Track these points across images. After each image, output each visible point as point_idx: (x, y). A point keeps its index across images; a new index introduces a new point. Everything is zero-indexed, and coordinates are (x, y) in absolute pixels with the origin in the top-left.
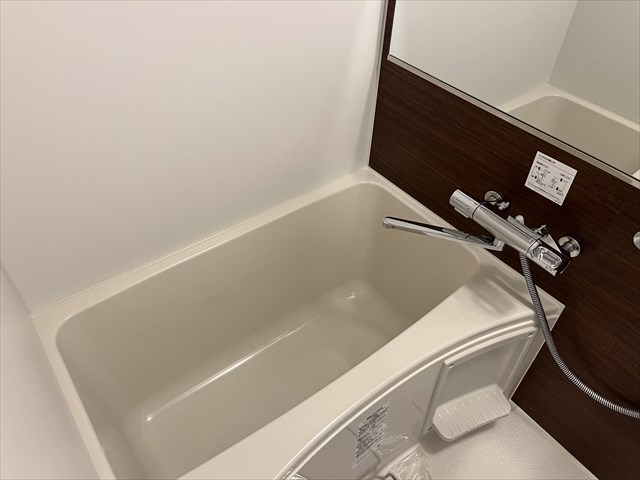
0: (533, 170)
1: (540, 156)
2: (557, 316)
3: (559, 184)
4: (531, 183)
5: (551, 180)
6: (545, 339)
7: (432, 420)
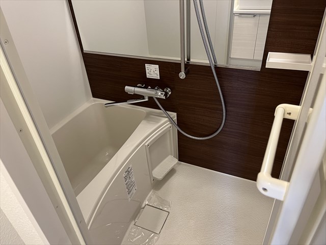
0: (147, 71)
1: (146, 65)
2: (176, 118)
3: (156, 72)
4: (148, 76)
5: (153, 72)
6: (176, 128)
7: (152, 175)
